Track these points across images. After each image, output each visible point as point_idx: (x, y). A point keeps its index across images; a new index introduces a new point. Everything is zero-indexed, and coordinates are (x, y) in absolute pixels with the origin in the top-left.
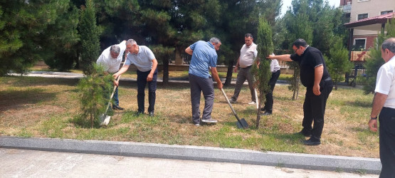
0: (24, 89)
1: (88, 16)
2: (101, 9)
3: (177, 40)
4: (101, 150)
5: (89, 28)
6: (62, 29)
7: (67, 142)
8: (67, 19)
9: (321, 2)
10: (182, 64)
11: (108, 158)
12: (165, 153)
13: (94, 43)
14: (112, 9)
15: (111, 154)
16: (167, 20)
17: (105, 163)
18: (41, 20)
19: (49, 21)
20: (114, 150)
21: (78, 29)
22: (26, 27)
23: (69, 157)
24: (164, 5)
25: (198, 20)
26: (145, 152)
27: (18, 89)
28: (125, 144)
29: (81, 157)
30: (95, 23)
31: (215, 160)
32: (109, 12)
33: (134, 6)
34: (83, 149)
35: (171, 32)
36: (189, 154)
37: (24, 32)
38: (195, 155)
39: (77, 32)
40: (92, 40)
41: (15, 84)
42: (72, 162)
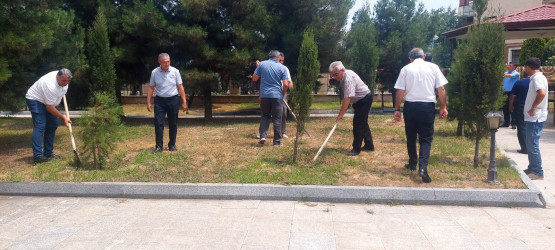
0: (20, 132)
1: (98, 36)
2: (117, 26)
3: (218, 62)
4: (101, 192)
5: (100, 51)
6: (63, 54)
7: (62, 186)
8: (70, 41)
9: (412, 5)
10: (239, 95)
11: (109, 200)
12: (174, 192)
13: (107, 70)
14: (132, 26)
15: (113, 196)
16: (203, 37)
17: (104, 205)
18: (34, 44)
19: (44, 45)
20: (116, 192)
21: (86, 53)
22: (16, 53)
23: (64, 201)
24: (199, 18)
25: (243, 36)
26: (151, 192)
27: (14, 132)
28: (128, 185)
29: (77, 201)
30: (108, 44)
31: (231, 198)
32: (129, 29)
33: (159, 22)
34: (81, 192)
35: (209, 53)
36: (202, 192)
37: (14, 60)
38: (210, 193)
39: (85, 56)
40: (104, 66)
41: (10, 128)
42: (67, 205)
